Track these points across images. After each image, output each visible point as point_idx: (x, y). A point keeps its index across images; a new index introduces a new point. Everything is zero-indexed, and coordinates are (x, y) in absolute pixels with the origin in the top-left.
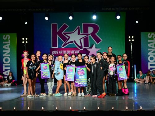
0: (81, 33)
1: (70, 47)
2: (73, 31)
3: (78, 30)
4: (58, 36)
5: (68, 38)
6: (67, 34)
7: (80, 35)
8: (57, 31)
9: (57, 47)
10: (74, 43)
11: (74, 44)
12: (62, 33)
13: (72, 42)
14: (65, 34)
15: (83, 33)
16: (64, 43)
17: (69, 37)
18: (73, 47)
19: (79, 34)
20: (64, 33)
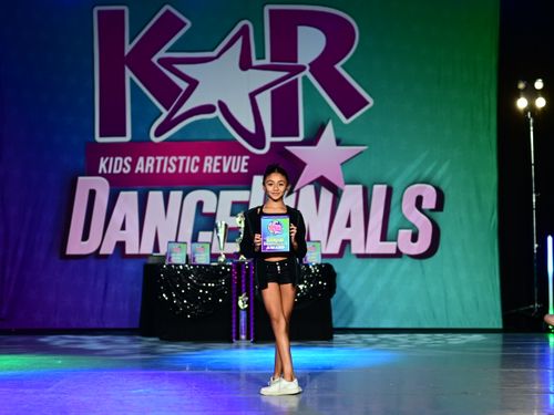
0: (258, 58)
1: (194, 136)
2: (212, 50)
3: (239, 43)
4: (129, 74)
5: (184, 85)
6: (180, 67)
7: (250, 71)
8: (128, 48)
9: (124, 135)
10: (218, 113)
11: (217, 118)
12: (155, 60)
13: (209, 109)
14: (168, 63)
15: (267, 61)
16: (165, 113)
17: (193, 84)
18: (213, 136)
19: (245, 64)
20: (161, 61)
